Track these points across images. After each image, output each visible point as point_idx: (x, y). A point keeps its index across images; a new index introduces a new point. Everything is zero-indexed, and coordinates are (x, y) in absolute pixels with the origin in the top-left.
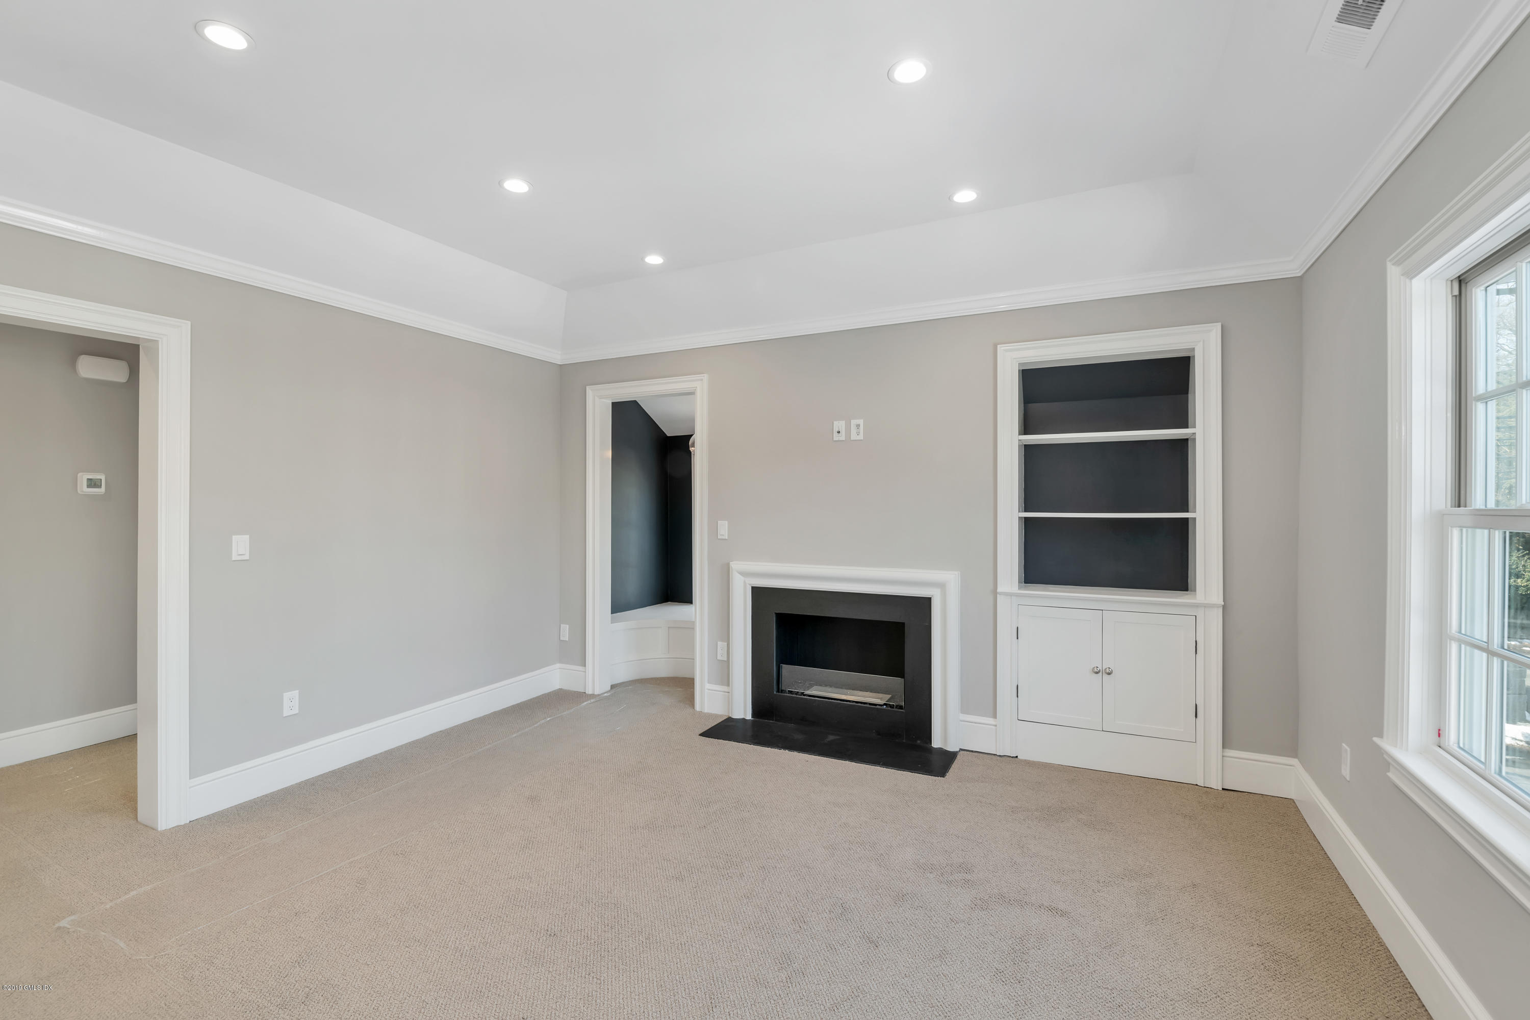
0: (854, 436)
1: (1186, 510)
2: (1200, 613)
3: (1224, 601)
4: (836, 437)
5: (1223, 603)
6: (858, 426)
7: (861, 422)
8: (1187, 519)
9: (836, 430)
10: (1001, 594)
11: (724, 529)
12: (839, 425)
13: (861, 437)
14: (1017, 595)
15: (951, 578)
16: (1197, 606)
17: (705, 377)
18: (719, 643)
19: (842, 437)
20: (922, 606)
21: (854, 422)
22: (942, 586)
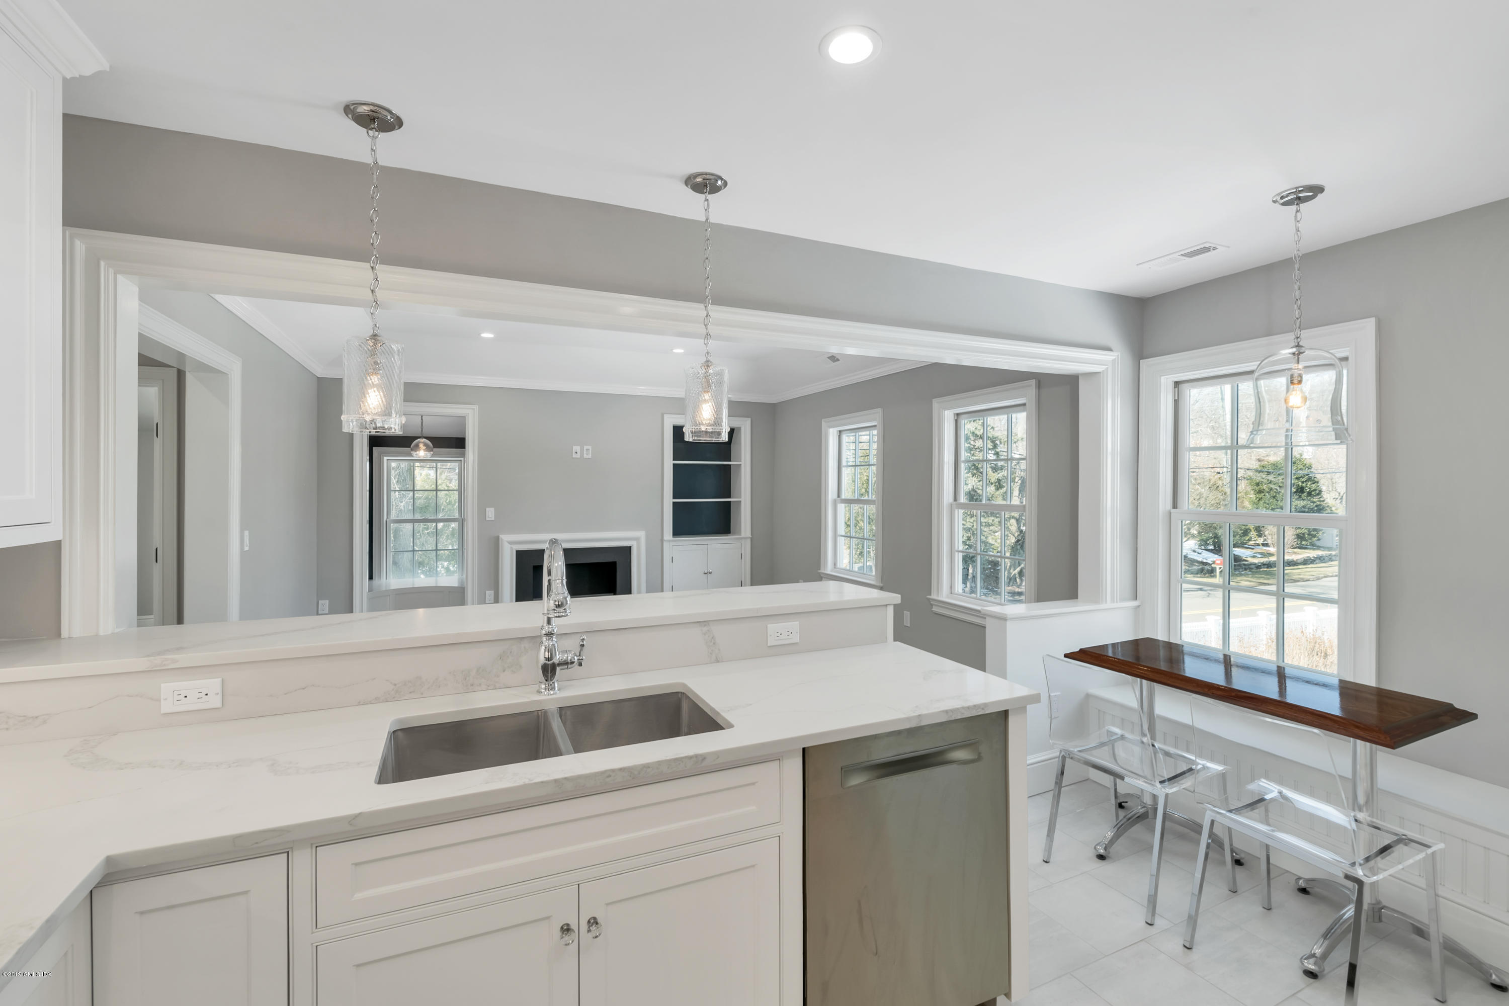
0: (585, 456)
1: (729, 497)
2: (743, 542)
3: (751, 535)
4: (574, 456)
5: (751, 536)
6: (588, 450)
7: (590, 447)
8: (730, 502)
9: (574, 451)
10: (666, 541)
11: (491, 513)
12: (577, 448)
13: (590, 456)
14: (673, 541)
15: (642, 534)
16: (741, 539)
17: (476, 407)
18: (487, 592)
19: (578, 456)
20: (626, 552)
21: (585, 447)
22: (637, 539)
